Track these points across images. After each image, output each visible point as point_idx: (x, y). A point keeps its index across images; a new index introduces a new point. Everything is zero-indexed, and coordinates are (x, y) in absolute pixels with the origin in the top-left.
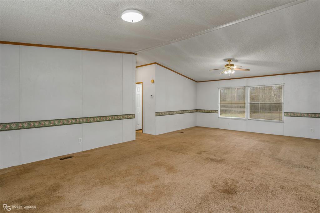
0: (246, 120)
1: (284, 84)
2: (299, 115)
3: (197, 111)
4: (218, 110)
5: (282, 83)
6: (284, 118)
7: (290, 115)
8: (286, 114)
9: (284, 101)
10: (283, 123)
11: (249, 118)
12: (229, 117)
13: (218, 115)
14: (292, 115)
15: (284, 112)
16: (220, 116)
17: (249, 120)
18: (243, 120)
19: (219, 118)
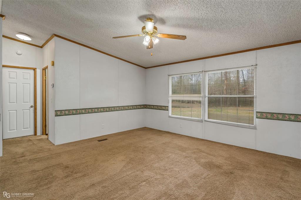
0: (202, 122)
1: (256, 65)
2: (280, 117)
3: (145, 107)
4: (168, 106)
5: (254, 64)
6: (257, 121)
7: (266, 117)
8: (259, 115)
9: (256, 94)
10: (255, 130)
11: (206, 119)
12: (181, 117)
13: (169, 113)
14: (269, 116)
15: (257, 112)
16: (170, 115)
17: (206, 122)
18: (198, 121)
19: (169, 117)
